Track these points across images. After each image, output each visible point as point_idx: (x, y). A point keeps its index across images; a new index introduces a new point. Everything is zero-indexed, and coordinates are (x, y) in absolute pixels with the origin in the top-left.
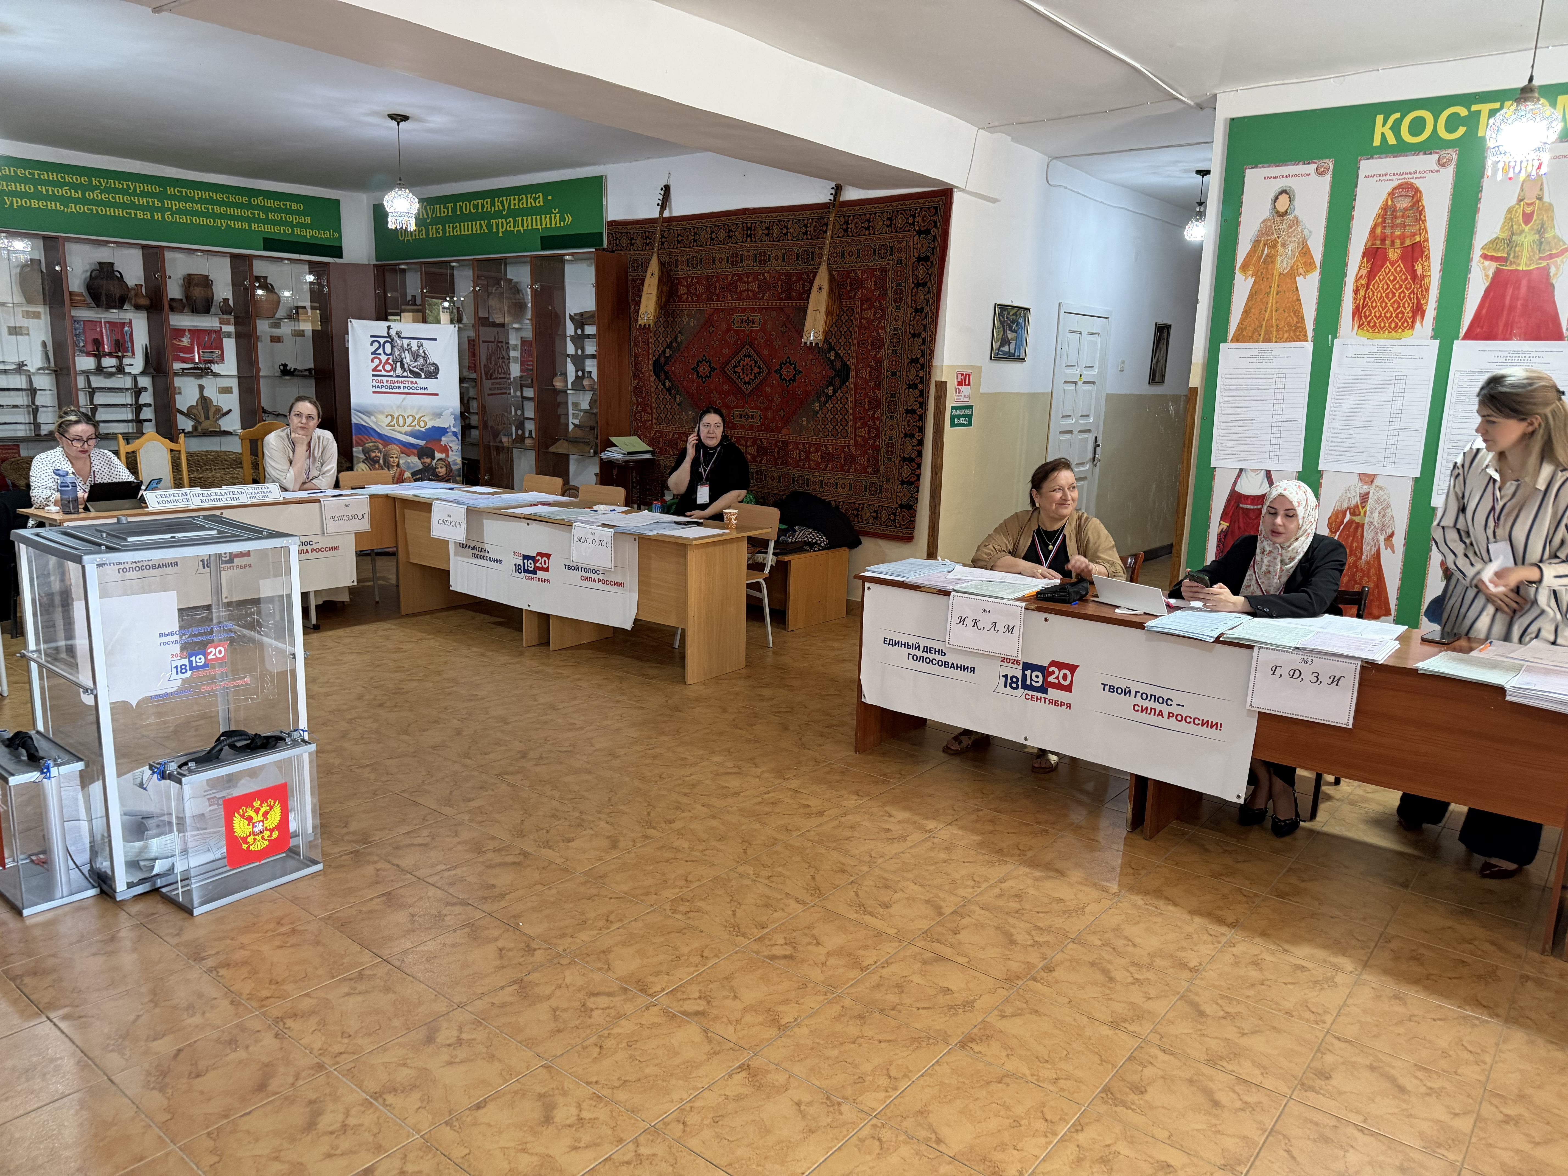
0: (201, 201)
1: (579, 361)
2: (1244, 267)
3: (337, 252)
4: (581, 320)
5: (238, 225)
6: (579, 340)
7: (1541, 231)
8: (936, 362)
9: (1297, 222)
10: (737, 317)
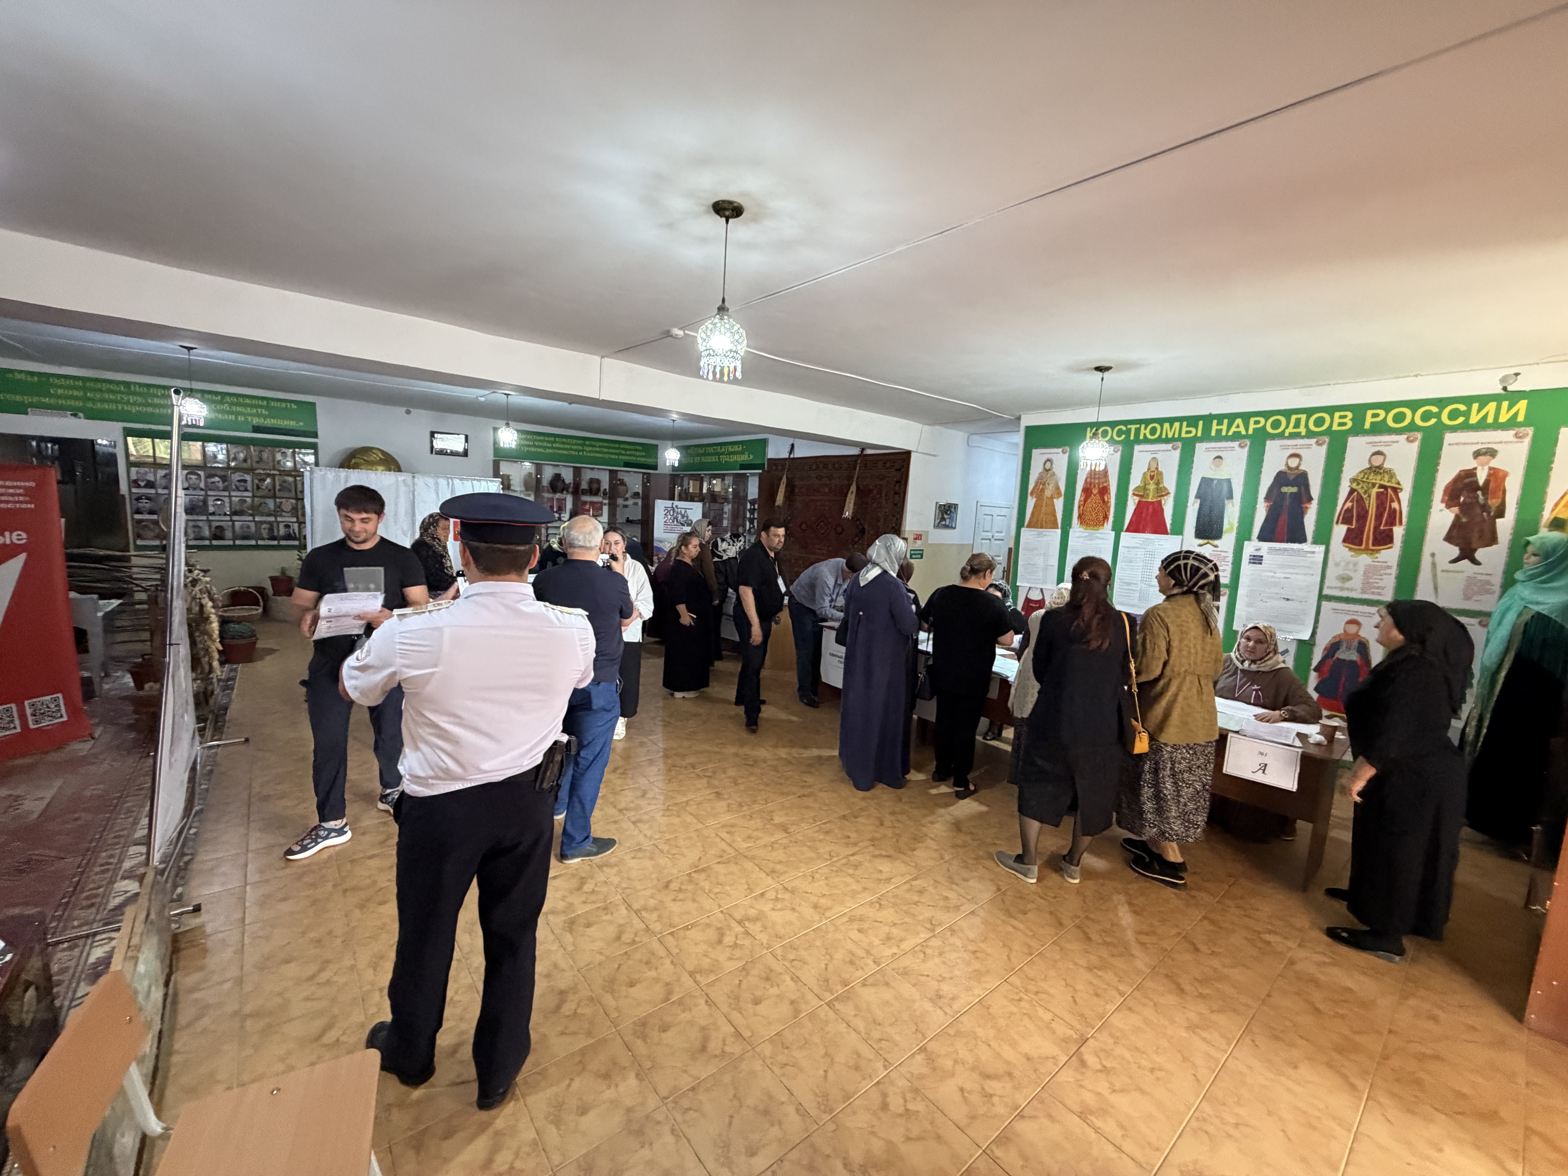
0: (600, 447)
1: (751, 521)
2: (1032, 494)
3: (655, 467)
4: (753, 502)
5: (614, 457)
6: (752, 511)
7: (1158, 484)
8: (903, 529)
9: (1054, 474)
10: (818, 503)
